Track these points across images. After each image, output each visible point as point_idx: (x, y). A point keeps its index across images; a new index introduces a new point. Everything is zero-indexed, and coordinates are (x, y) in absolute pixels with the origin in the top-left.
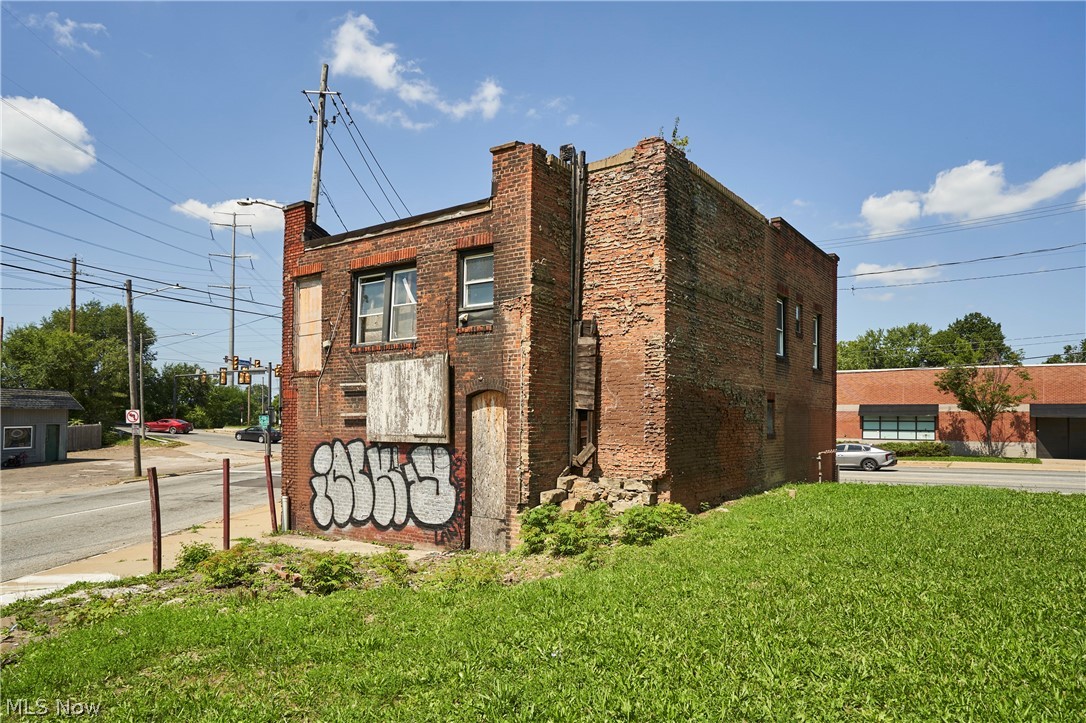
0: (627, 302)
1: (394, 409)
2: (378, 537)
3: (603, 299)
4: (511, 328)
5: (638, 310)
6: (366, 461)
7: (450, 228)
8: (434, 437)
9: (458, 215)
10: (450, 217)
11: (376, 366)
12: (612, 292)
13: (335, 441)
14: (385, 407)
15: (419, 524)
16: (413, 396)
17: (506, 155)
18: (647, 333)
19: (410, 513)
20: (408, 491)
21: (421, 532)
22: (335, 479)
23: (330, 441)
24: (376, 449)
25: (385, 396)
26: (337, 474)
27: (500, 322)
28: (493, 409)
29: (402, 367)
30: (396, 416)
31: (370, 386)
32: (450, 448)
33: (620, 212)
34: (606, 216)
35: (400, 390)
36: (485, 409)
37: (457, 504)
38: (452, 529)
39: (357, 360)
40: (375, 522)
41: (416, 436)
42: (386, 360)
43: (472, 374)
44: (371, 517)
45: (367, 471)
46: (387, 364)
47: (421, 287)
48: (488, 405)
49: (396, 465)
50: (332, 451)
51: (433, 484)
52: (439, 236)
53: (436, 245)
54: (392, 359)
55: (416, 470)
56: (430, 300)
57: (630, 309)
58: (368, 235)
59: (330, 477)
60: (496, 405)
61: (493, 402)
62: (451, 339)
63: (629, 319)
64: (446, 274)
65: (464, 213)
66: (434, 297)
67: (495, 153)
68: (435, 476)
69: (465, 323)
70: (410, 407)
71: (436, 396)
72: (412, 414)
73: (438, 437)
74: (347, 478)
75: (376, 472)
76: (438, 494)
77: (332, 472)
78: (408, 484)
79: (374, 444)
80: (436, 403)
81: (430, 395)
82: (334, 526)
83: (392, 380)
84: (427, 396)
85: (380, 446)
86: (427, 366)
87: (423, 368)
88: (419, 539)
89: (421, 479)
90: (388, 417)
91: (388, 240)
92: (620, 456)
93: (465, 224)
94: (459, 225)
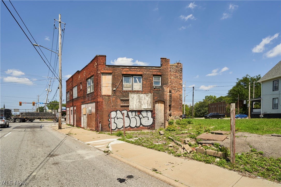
0: (176, 88)
1: (137, 104)
2: (132, 130)
3: (172, 87)
4: (165, 90)
5: (178, 89)
6: (128, 114)
7: (151, 70)
8: (149, 109)
9: (153, 68)
10: (151, 68)
11: (132, 95)
12: (173, 86)
13: (117, 110)
14: (135, 103)
15: (143, 126)
16: (143, 101)
17: (164, 60)
18: (179, 93)
19: (141, 124)
20: (140, 120)
21: (144, 127)
22: (117, 119)
23: (116, 111)
24: (131, 112)
25: (135, 101)
26: (118, 118)
27: (163, 89)
28: (160, 104)
29: (140, 96)
30: (138, 105)
31: (130, 99)
32: (151, 111)
33: (174, 73)
34: (172, 74)
35: (139, 100)
36: (158, 104)
37: (153, 121)
38: (152, 126)
39: (124, 93)
40: (131, 127)
41: (144, 109)
42: (136, 94)
43: (157, 98)
44: (130, 126)
45: (128, 116)
46: (136, 95)
47: (144, 80)
48: (159, 103)
49: (137, 115)
50: (116, 113)
51: (147, 118)
52: (148, 71)
53: (147, 73)
54: (137, 94)
55: (142, 116)
56: (146, 83)
57: (177, 89)
58: (128, 67)
59: (116, 119)
60: (161, 103)
61: (160, 103)
62: (152, 91)
63: (177, 91)
64: (150, 79)
65: (155, 68)
66: (147, 83)
67: (161, 59)
68: (148, 116)
69: (154, 88)
70: (142, 103)
71: (149, 101)
72: (143, 105)
73: (150, 109)
74: (122, 118)
75: (131, 116)
76: (148, 120)
77: (116, 117)
78: (140, 119)
79: (130, 111)
80: (149, 103)
81: (148, 101)
82: (117, 129)
83: (137, 98)
84: (147, 101)
85: (132, 111)
86: (147, 96)
87: (146, 96)
88: (143, 129)
89: (144, 117)
90: (136, 105)
91: (134, 69)
92: (175, 112)
93: (155, 70)
94: (153, 70)
